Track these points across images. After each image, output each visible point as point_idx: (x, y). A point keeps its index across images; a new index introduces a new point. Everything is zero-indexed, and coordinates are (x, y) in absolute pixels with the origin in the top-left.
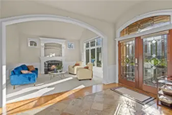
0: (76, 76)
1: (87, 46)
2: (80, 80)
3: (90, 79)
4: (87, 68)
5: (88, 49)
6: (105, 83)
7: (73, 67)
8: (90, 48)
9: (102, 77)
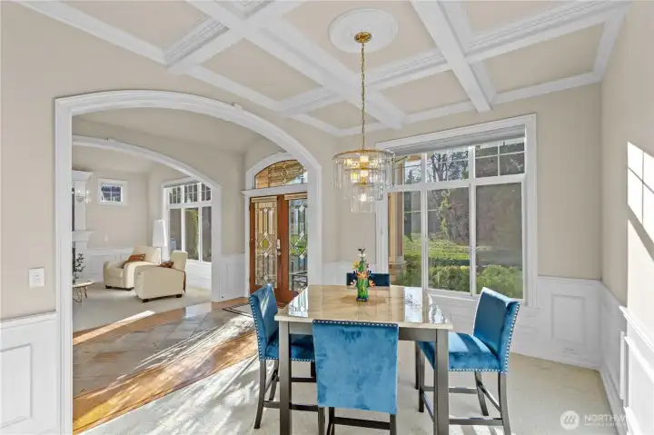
0: (133, 293)
1: (175, 198)
2: (146, 301)
3: (179, 296)
4: (169, 265)
5: (176, 206)
6: (217, 300)
7: (122, 267)
8: (184, 206)
9: (208, 286)
